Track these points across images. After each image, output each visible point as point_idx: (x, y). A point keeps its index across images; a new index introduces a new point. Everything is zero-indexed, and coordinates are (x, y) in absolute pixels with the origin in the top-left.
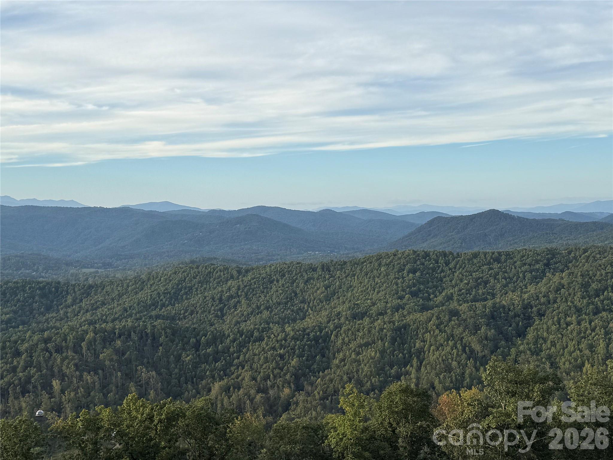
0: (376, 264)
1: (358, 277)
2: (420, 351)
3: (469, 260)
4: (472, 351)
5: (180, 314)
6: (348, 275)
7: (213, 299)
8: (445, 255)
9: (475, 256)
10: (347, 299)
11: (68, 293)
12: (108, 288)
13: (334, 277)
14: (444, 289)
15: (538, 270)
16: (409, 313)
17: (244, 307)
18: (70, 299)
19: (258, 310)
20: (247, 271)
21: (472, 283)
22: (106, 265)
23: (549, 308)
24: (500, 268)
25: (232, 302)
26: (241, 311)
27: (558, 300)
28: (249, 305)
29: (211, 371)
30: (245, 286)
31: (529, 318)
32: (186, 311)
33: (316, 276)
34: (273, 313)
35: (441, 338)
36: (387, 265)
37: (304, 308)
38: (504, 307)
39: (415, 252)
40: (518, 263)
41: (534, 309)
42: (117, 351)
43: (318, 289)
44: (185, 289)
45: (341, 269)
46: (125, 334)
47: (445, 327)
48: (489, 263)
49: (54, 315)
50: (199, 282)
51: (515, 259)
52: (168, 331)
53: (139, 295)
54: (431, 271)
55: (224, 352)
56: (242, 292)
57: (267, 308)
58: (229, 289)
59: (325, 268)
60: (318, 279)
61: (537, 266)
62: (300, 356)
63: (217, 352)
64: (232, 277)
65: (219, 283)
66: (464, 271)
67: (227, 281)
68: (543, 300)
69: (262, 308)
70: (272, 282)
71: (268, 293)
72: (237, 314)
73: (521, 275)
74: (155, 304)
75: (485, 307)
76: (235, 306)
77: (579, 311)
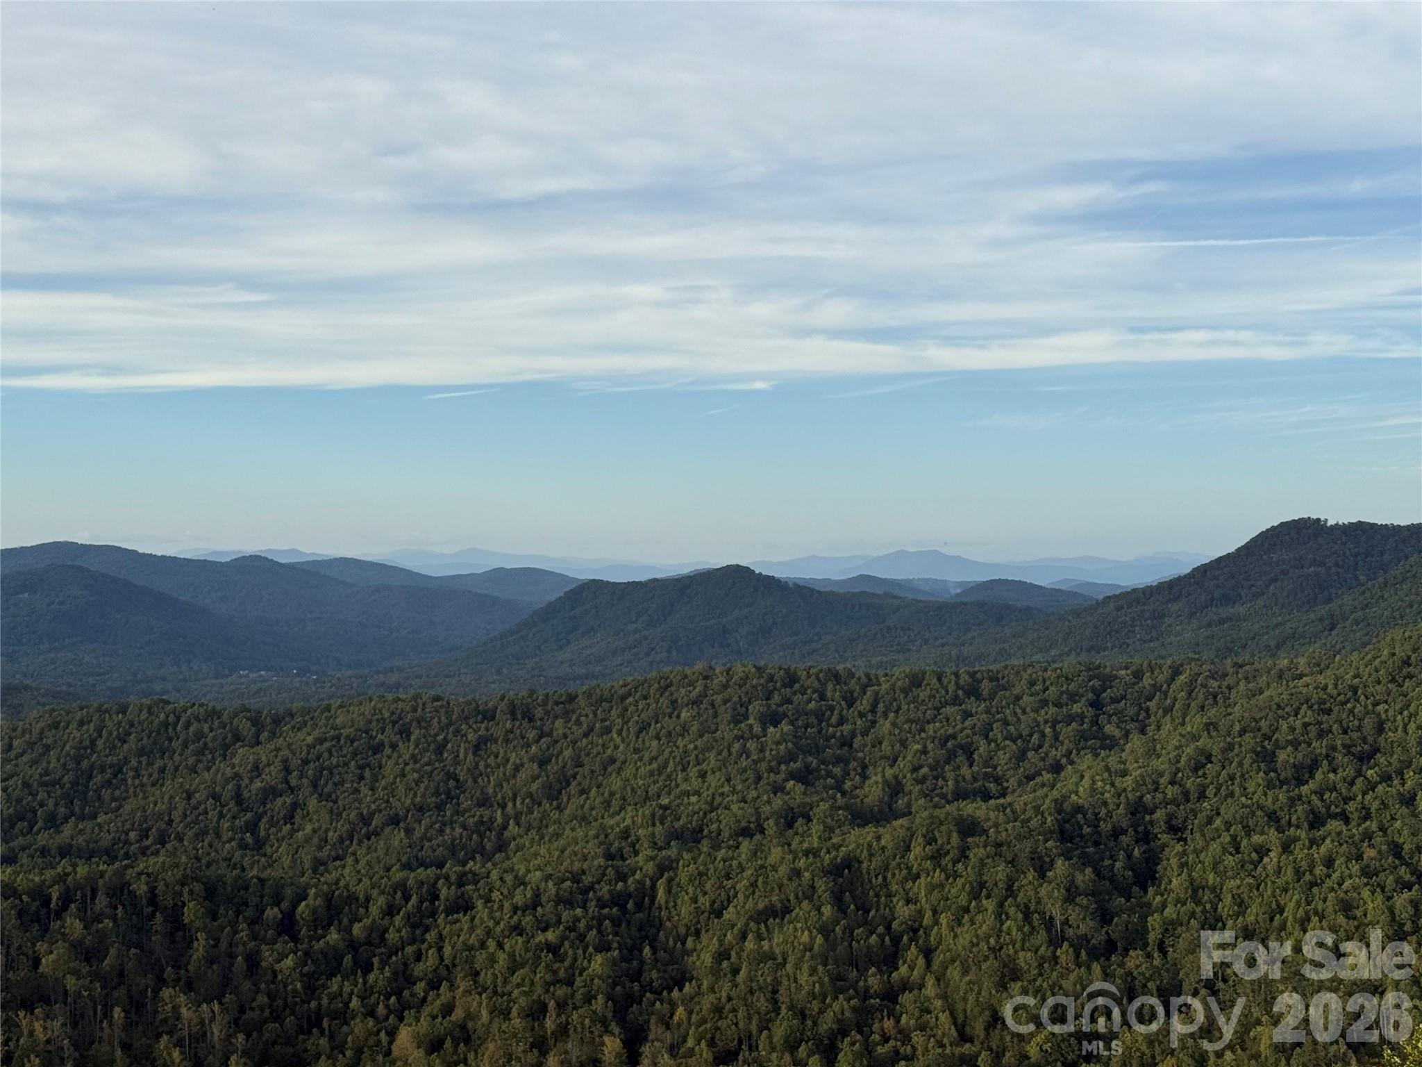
0: (664, 702)
1: (620, 733)
3: (905, 691)
5: (127, 842)
6: (591, 730)
7: (216, 797)
8: (836, 678)
9: (916, 681)
10: (612, 794)
13: (550, 734)
15: (1082, 717)
17: (320, 820)
19: (365, 830)
20: (277, 721)
21: (935, 752)
23: (1195, 813)
24: (988, 711)
25: (280, 804)
26: (314, 831)
27: (1210, 792)
28: (336, 815)
30: (306, 762)
31: (1145, 837)
32: (144, 834)
33: (498, 732)
34: (418, 834)
35: (958, 891)
36: (696, 702)
37: (492, 820)
40: (1027, 699)
41: (1159, 814)
42: (79, 950)
43: (517, 768)
44: (103, 769)
45: (567, 714)
46: (77, 899)
47: (955, 862)
48: (956, 701)
50: (141, 752)
51: (1017, 690)
54: (813, 720)
55: (374, 943)
56: (301, 778)
57: (395, 821)
58: (257, 770)
59: (522, 712)
60: (507, 741)
61: (1076, 708)
62: (602, 948)
63: (357, 945)
64: (237, 738)
65: (200, 753)
66: (902, 719)
67: (231, 748)
68: (1171, 792)
69: (377, 821)
70: (377, 749)
71: (375, 779)
72: (307, 840)
73: (1048, 730)
76: (290, 818)
77: (1272, 817)
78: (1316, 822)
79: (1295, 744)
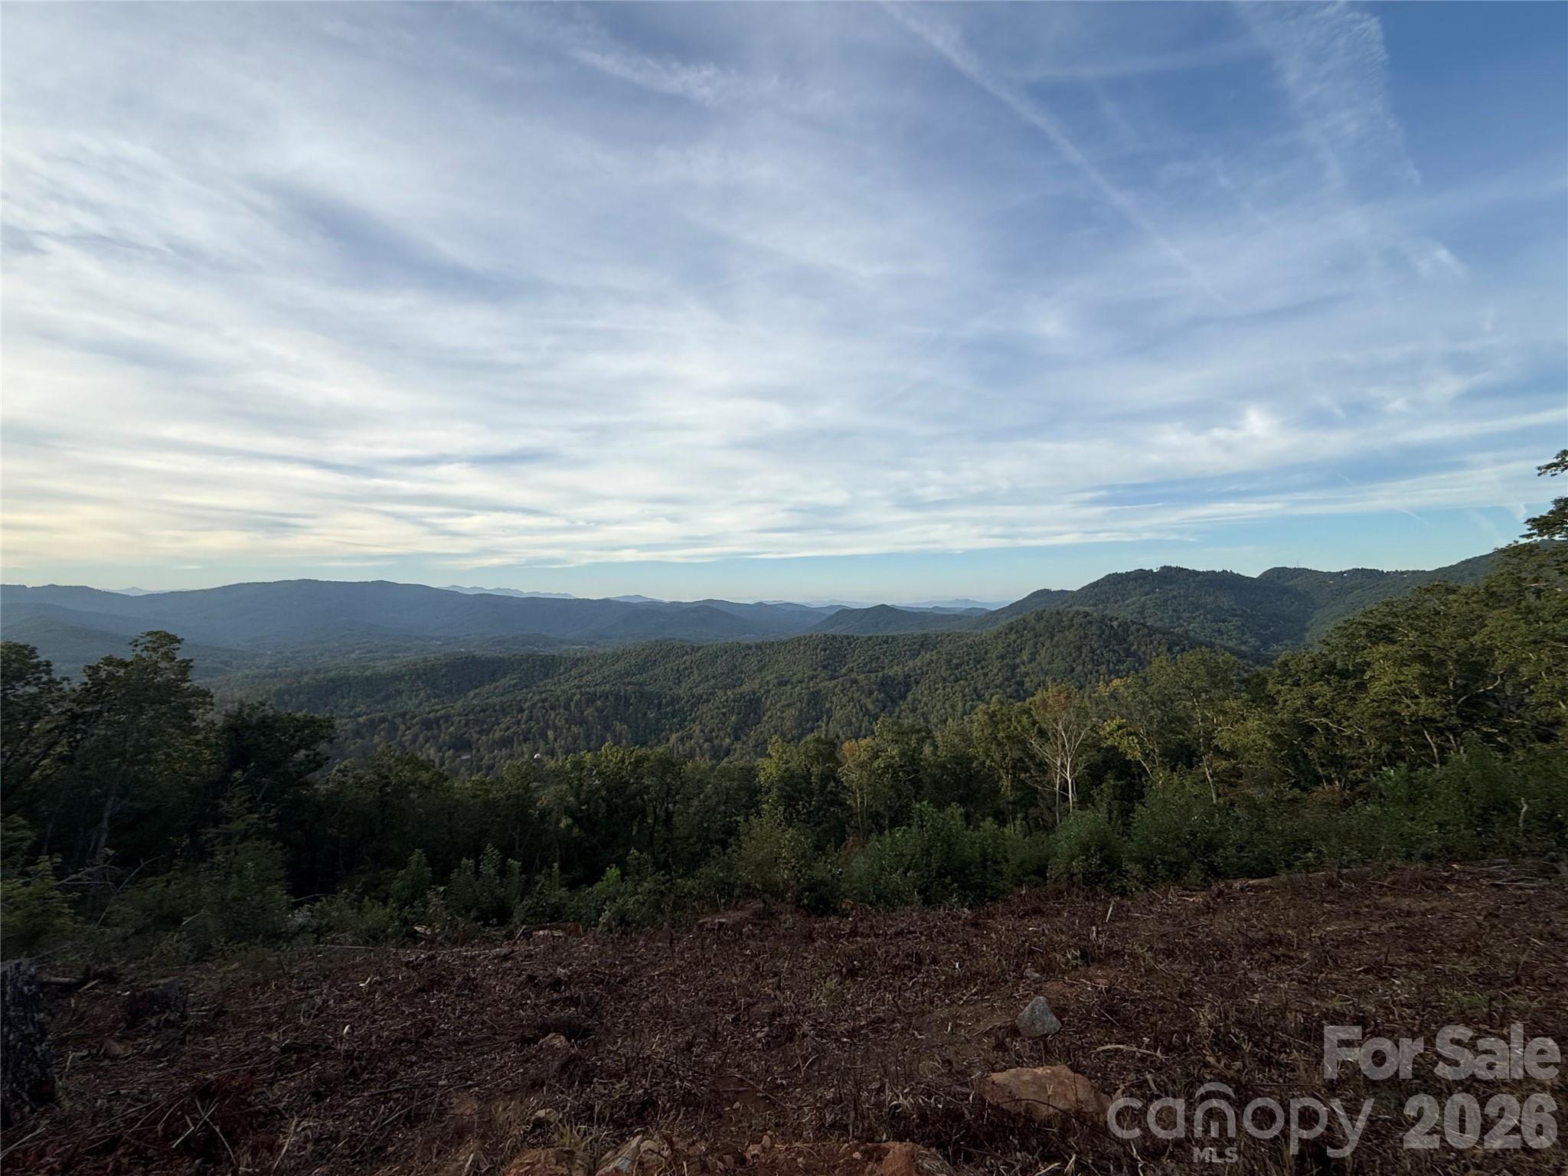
0: (797, 644)
1: (782, 653)
2: (829, 710)
3: (866, 641)
4: (867, 710)
6: (776, 652)
7: (672, 670)
8: (848, 637)
9: (870, 638)
10: (774, 670)
11: (561, 664)
12: (592, 661)
13: (765, 654)
14: (846, 663)
15: (914, 650)
16: (821, 681)
17: (695, 677)
18: (562, 670)
19: (706, 679)
20: (699, 649)
21: (867, 660)
22: (591, 643)
23: (923, 678)
24: (888, 647)
25: (686, 672)
26: (693, 679)
27: (930, 672)
28: (699, 675)
29: (670, 725)
30: (697, 660)
31: (908, 685)
32: (651, 679)
33: (751, 653)
34: (718, 681)
35: (845, 700)
36: (805, 645)
37: (741, 677)
38: (890, 676)
39: (825, 635)
40: (901, 644)
41: (912, 679)
42: (597, 710)
43: (752, 663)
44: (651, 662)
45: (770, 648)
46: (605, 696)
47: (847, 692)
48: (880, 644)
49: (550, 680)
50: (662, 657)
51: (899, 641)
52: (637, 694)
53: (615, 667)
54: (837, 650)
55: (679, 711)
56: (694, 664)
57: (713, 677)
58: (684, 663)
59: (759, 647)
60: (752, 655)
61: (915, 647)
62: (738, 714)
63: (675, 711)
64: (687, 653)
65: (677, 657)
66: (862, 650)
67: (683, 656)
68: (918, 672)
69: (710, 677)
70: (717, 657)
71: (714, 665)
72: (691, 682)
73: (903, 653)
74: (627, 674)
75: (877, 676)
76: (689, 676)
77: (944, 679)
78: (957, 680)
79: (958, 658)
